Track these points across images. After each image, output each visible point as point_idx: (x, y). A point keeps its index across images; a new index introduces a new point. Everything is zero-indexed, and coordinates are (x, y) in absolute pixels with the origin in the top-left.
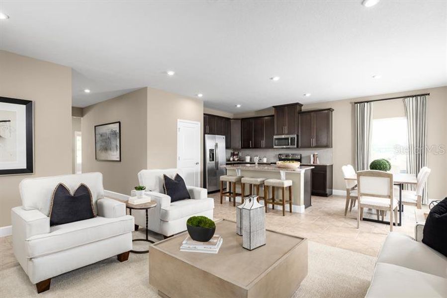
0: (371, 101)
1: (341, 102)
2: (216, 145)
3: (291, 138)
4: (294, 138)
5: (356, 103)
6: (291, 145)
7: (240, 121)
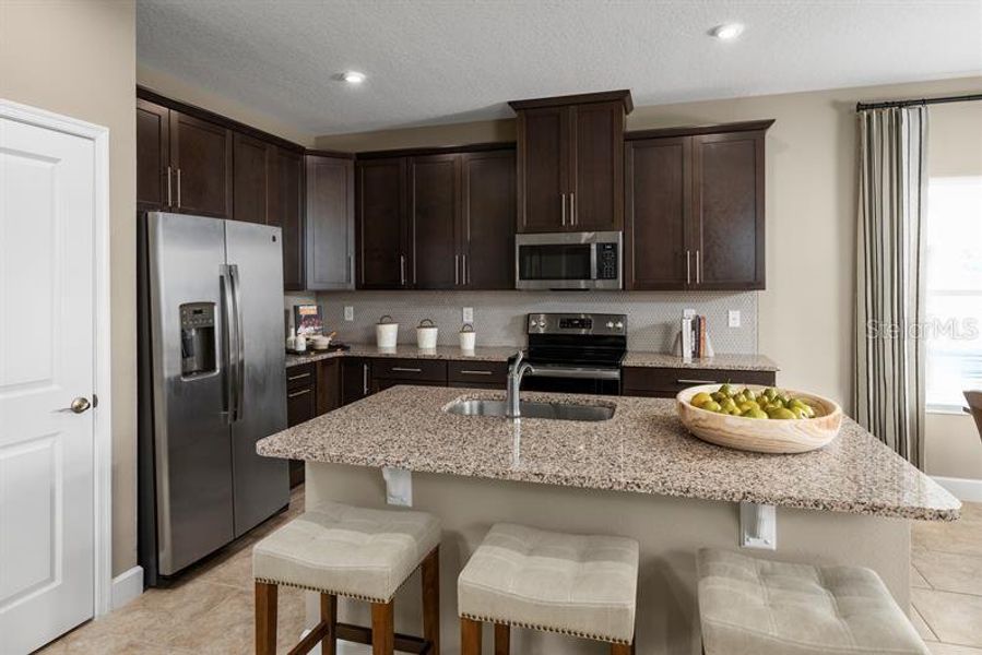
0: (924, 102)
1: (799, 99)
2: (229, 277)
3: (602, 247)
4: (614, 246)
5: (860, 107)
6: (600, 276)
7: (351, 163)
